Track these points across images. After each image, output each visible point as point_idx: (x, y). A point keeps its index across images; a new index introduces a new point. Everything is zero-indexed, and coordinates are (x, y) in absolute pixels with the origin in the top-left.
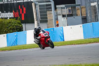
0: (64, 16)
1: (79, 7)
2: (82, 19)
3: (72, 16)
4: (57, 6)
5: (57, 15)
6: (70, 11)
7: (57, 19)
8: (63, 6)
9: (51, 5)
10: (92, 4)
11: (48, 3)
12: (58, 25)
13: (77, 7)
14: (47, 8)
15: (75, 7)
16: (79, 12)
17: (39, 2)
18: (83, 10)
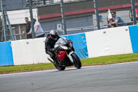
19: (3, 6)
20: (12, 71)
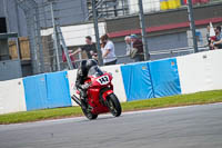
2: (23, 66)
10: (44, 33)
13: (9, 40)
15: (5, 40)
16: (14, 51)
18: (25, 46)
19: (56, 19)
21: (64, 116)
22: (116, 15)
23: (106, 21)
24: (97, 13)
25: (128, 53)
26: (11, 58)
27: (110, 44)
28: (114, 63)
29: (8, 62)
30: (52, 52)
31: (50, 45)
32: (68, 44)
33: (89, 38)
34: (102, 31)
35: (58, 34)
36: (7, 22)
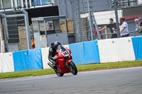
0: (42, 33)
1: (64, 20)
2: (69, 37)
3: (54, 33)
4: (33, 19)
5: (32, 32)
6: (50, 26)
7: (32, 38)
8: (41, 19)
9: (23, 17)
10: (83, 16)
11: (19, 15)
12: (34, 46)
13: (61, 20)
14: (18, 23)
15: (58, 20)
16: (64, 27)
17: (6, 14)
18: (70, 24)
19: (90, 7)
20: (98, 69)
21: (95, 69)
22: (129, 5)
23: (123, 9)
24: (117, 3)
25: (137, 30)
26: (61, 32)
27: (125, 24)
28: (127, 36)
29: (60, 34)
30: (88, 28)
31: (87, 24)
32: (98, 23)
33: (112, 20)
34: (120, 15)
35: (92, 17)
36: (59, 9)
